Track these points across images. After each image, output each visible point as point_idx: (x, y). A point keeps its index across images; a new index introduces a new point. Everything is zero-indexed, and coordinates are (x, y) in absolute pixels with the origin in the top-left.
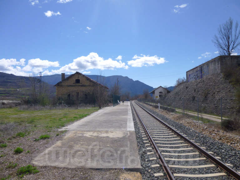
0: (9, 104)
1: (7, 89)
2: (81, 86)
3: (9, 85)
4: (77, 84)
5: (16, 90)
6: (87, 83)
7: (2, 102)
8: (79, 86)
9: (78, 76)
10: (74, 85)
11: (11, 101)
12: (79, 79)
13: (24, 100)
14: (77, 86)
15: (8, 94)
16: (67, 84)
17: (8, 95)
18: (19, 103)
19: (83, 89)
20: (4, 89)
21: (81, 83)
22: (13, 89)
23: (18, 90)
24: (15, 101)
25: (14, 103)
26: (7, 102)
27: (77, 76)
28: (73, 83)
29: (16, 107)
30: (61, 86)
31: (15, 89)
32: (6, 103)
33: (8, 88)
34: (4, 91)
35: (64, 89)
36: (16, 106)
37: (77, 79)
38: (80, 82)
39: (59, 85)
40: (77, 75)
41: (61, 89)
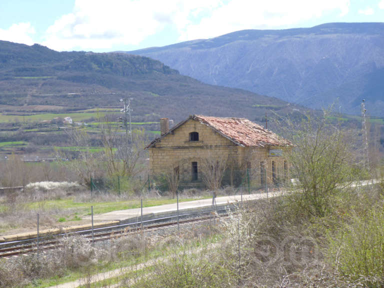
0: (52, 190)
1: (21, 119)
2: (202, 147)
3: (28, 98)
4: (194, 144)
5: (60, 123)
6: (215, 141)
7: (39, 186)
8: (197, 147)
9: (195, 125)
10: (187, 145)
11: (57, 184)
12: (197, 131)
13: (86, 180)
14: (192, 147)
15: (26, 139)
16: (171, 144)
17: (28, 145)
18: (74, 187)
20: (12, 119)
22: (45, 118)
23: (68, 119)
24: (65, 183)
25: (63, 188)
26: (50, 186)
27: (193, 126)
28: (185, 142)
29: (70, 196)
30: (160, 148)
31: (56, 117)
32: (47, 188)
33: (23, 113)
34: (13, 126)
36: (69, 194)
37: (192, 131)
38: (200, 138)
39: (154, 147)
40: (193, 123)
41: (160, 154)
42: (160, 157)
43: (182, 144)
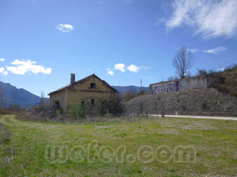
2: (98, 92)
4: (93, 89)
6: (104, 89)
8: (95, 91)
12: (95, 83)
14: (93, 91)
16: (80, 88)
19: (100, 95)
21: (97, 89)
27: (93, 80)
28: (88, 88)
30: (74, 90)
35: (77, 95)
37: (92, 82)
38: (96, 87)
40: (93, 78)
41: (73, 94)
42: (73, 95)
43: (87, 89)
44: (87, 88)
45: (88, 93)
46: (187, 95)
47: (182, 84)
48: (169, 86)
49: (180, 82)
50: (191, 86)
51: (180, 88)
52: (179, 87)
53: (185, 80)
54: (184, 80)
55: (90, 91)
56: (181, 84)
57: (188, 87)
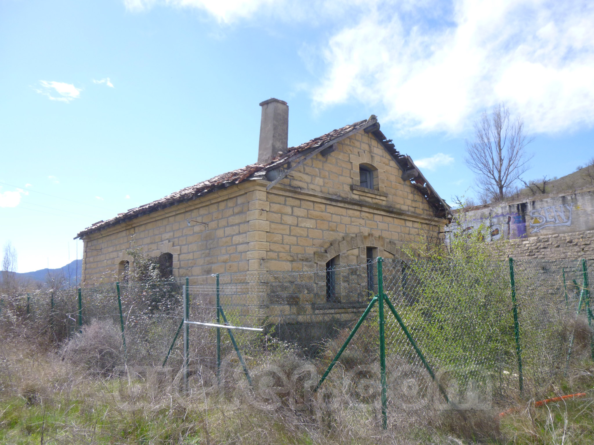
2: (388, 210)
4: (371, 197)
12: (375, 165)
14: (368, 205)
19: (394, 229)
21: (385, 194)
27: (367, 147)
28: (352, 188)
35: (308, 217)
38: (382, 185)
40: (365, 139)
42: (289, 220)
43: (345, 191)
44: (347, 188)
45: (350, 212)
46: (576, 249)
47: (542, 213)
48: (487, 223)
49: (534, 208)
50: (582, 219)
51: (533, 227)
52: (527, 224)
53: (553, 198)
54: (549, 200)
55: (360, 204)
56: (536, 214)
57: (569, 223)
